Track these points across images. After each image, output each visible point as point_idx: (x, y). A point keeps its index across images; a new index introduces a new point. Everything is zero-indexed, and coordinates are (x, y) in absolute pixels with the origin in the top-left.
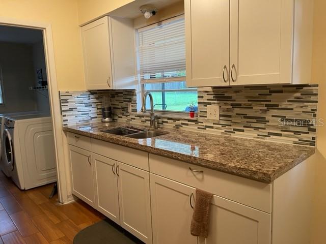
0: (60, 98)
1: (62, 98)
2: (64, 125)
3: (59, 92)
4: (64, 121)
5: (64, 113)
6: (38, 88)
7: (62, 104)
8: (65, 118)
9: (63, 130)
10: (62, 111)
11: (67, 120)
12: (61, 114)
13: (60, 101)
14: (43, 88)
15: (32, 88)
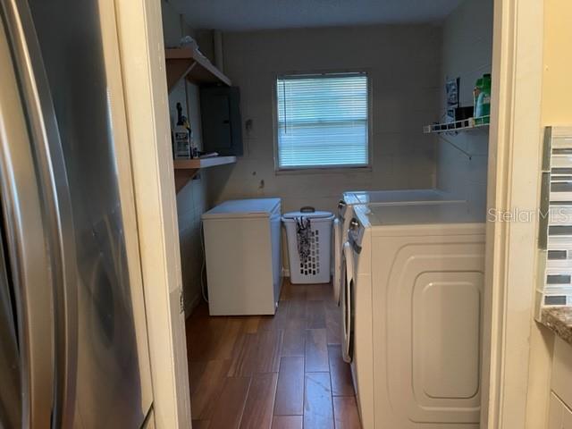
0: (545, 164)
1: (556, 161)
2: (549, 300)
3: (548, 130)
4: (553, 279)
5: (554, 243)
6: (444, 127)
7: (553, 196)
8: (557, 267)
9: (540, 325)
10: (545, 231)
11: (566, 280)
12: (542, 243)
13: (545, 176)
14: (459, 125)
15: (429, 127)
